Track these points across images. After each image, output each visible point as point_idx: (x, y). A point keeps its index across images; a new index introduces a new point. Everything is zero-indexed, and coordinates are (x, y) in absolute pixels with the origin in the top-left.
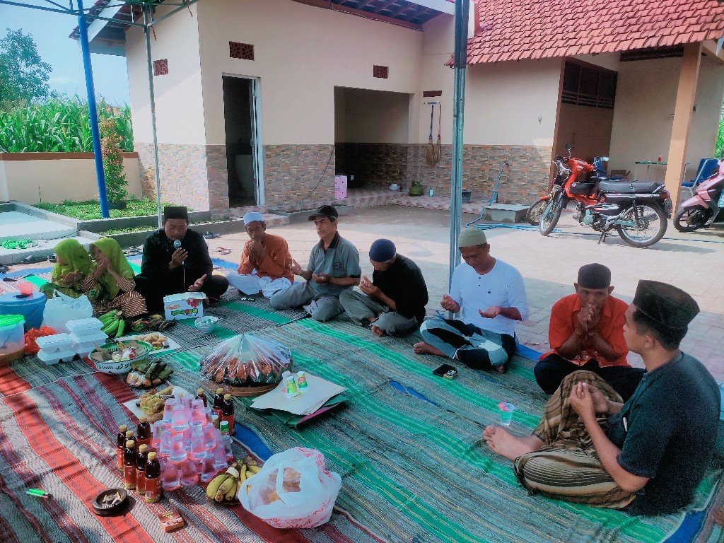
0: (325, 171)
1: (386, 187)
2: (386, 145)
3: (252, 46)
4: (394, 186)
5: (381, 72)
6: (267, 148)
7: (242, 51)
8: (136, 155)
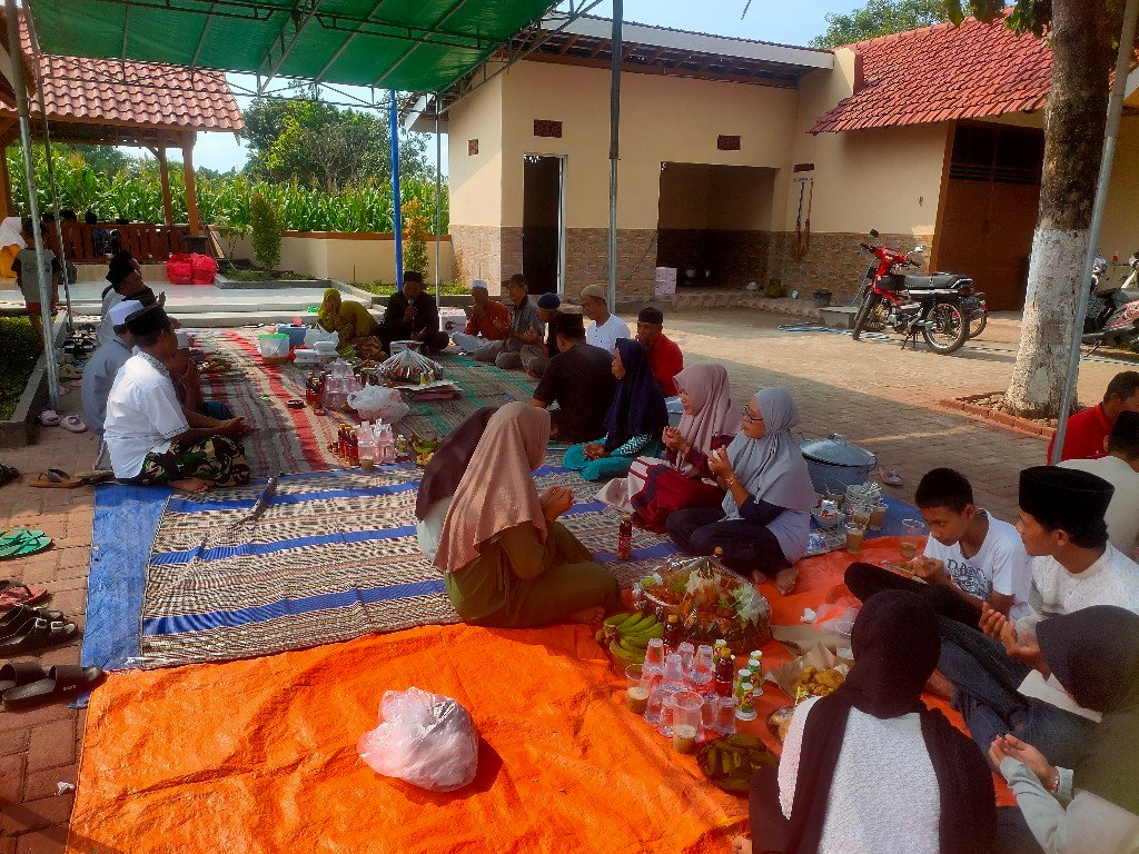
0: (642, 260)
1: (741, 286)
2: (750, 233)
3: (560, 123)
4: (752, 285)
5: (729, 143)
6: (570, 231)
7: (548, 129)
8: (449, 238)
